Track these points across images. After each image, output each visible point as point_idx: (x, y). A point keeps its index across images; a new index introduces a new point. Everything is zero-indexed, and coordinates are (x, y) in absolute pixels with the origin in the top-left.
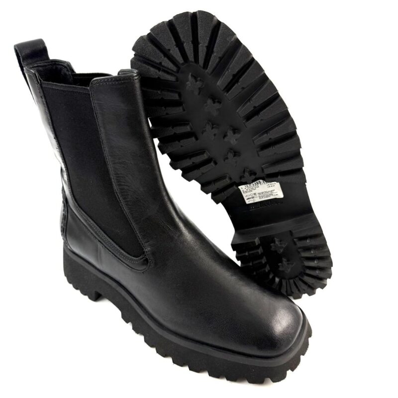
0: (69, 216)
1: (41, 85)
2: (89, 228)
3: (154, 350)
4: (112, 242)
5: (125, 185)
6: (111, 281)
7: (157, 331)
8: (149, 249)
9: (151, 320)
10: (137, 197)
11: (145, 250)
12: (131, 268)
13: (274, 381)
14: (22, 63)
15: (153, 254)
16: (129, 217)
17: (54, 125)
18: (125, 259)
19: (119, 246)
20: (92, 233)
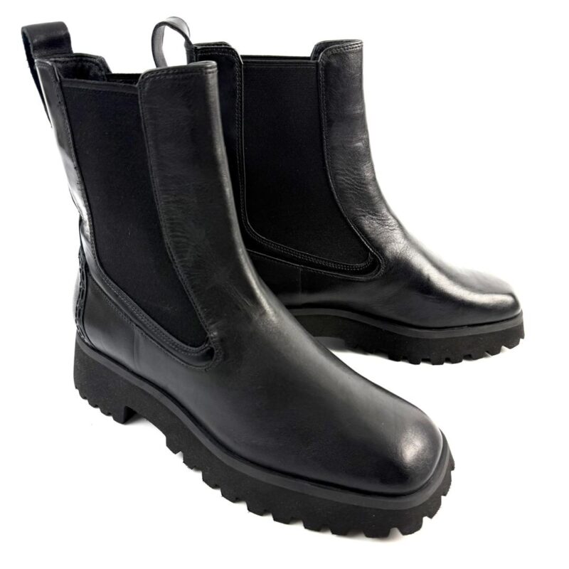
0: (89, 290)
1: (61, 84)
2: (122, 308)
3: (218, 492)
4: (158, 326)
5: (182, 237)
6: (152, 388)
7: (225, 461)
8: (215, 333)
9: (215, 444)
10: (200, 254)
11: (209, 335)
12: (187, 363)
13: (404, 533)
14: (32, 53)
15: (222, 340)
16: (187, 285)
17: (77, 147)
18: (177, 351)
19: (168, 332)
20: (125, 315)
